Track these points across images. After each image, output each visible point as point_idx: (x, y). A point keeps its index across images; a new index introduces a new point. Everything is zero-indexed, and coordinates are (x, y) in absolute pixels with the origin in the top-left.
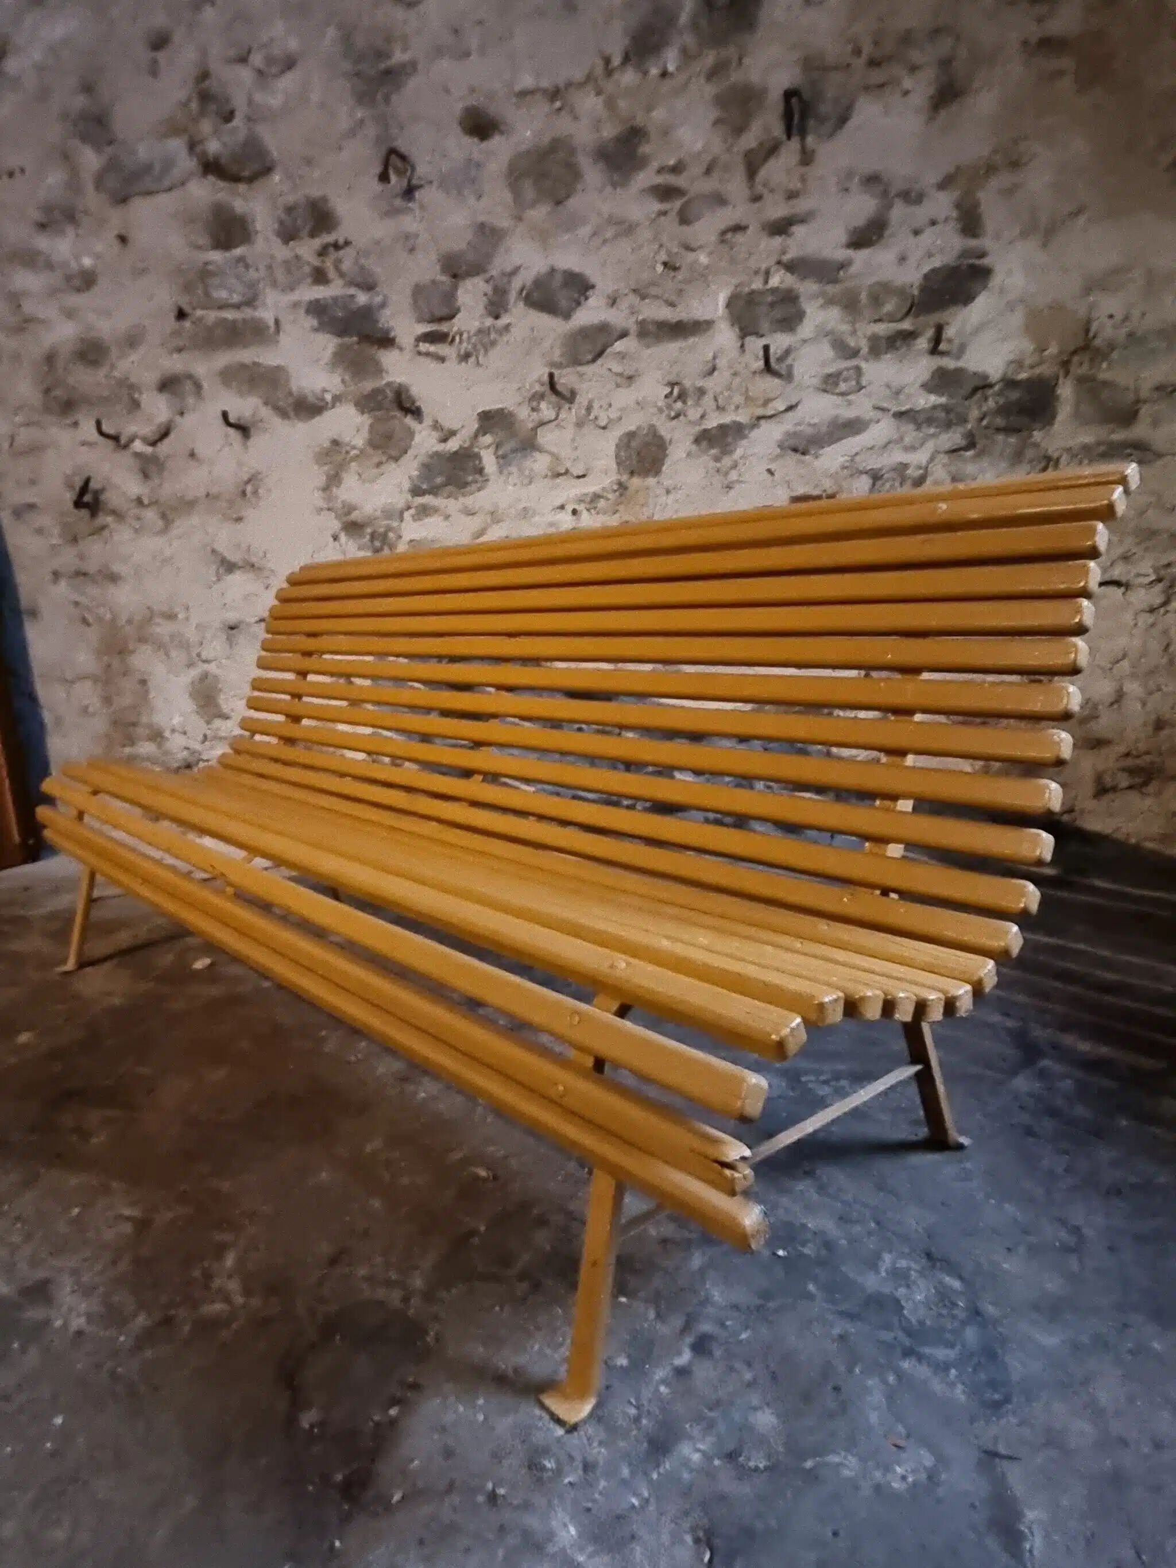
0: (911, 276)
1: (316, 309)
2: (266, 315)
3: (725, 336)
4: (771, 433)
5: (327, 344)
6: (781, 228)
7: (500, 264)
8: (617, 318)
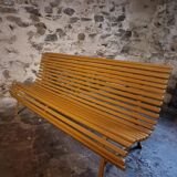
0: (117, 16)
1: (27, 8)
2: (16, 8)
3: (93, 21)
4: (99, 35)
5: (29, 15)
6: (101, 7)
7: (60, 6)
8: (78, 16)
